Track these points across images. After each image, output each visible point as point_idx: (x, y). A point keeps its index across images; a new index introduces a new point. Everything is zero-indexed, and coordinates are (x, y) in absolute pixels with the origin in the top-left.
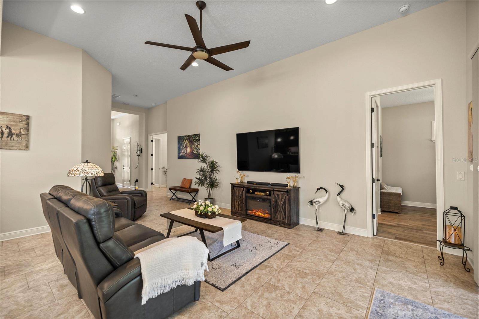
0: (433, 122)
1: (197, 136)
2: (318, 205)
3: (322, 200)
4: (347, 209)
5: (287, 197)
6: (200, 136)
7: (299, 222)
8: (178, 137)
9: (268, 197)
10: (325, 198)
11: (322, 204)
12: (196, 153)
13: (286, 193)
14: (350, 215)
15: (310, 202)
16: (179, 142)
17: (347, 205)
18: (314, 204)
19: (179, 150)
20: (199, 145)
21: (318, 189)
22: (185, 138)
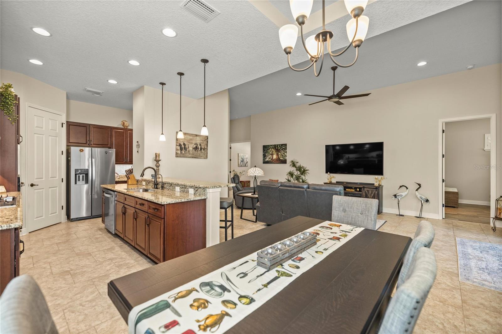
0: (485, 135)
1: (283, 146)
2: (401, 197)
3: (404, 194)
4: (424, 200)
5: (376, 192)
6: (286, 146)
7: (382, 211)
8: (263, 146)
9: (359, 192)
10: (406, 193)
11: (403, 197)
12: (283, 159)
13: (375, 189)
14: (425, 205)
15: (394, 195)
16: (264, 150)
17: (424, 197)
18: (398, 197)
19: (264, 156)
20: (285, 153)
21: (400, 187)
22: (271, 147)
